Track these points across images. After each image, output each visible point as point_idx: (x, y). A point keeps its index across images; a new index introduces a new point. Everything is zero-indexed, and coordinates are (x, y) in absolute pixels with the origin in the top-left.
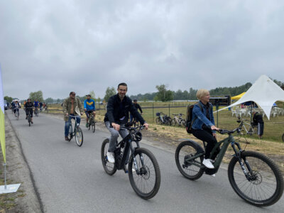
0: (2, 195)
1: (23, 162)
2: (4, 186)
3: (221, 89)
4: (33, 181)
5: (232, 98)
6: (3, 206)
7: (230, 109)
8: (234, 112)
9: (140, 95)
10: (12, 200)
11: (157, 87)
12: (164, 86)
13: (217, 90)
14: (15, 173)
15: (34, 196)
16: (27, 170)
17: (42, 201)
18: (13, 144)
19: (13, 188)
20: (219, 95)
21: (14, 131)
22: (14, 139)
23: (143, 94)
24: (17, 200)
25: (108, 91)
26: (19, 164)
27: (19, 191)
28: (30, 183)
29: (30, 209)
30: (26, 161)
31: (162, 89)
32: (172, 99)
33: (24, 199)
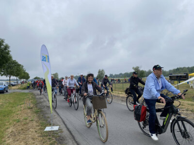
0: (51, 131)
1: (57, 115)
2: (51, 127)
3: (181, 68)
4: (65, 125)
5: (190, 75)
6: (53, 136)
7: (188, 83)
8: (191, 85)
9: (121, 74)
10: (57, 134)
11: (133, 68)
12: (138, 67)
13: (178, 69)
14: (54, 120)
15: (68, 132)
16: (60, 119)
17: (73, 134)
18: (48, 105)
19: (56, 128)
20: (180, 73)
21: (46, 98)
22: (47, 102)
23: (123, 73)
24: (59, 134)
25: (99, 72)
26: (55, 116)
27: (59, 129)
28: (64, 126)
29: (68, 138)
30: (58, 115)
31: (137, 69)
32: (144, 77)
33: (63, 134)
